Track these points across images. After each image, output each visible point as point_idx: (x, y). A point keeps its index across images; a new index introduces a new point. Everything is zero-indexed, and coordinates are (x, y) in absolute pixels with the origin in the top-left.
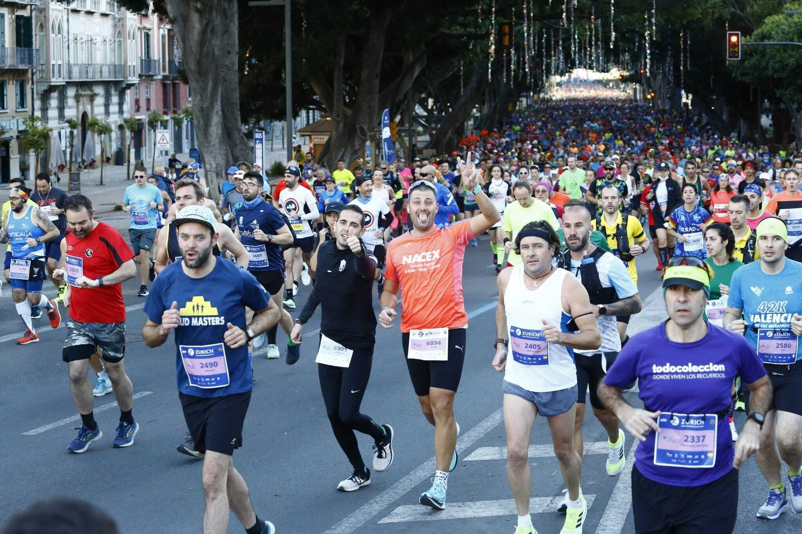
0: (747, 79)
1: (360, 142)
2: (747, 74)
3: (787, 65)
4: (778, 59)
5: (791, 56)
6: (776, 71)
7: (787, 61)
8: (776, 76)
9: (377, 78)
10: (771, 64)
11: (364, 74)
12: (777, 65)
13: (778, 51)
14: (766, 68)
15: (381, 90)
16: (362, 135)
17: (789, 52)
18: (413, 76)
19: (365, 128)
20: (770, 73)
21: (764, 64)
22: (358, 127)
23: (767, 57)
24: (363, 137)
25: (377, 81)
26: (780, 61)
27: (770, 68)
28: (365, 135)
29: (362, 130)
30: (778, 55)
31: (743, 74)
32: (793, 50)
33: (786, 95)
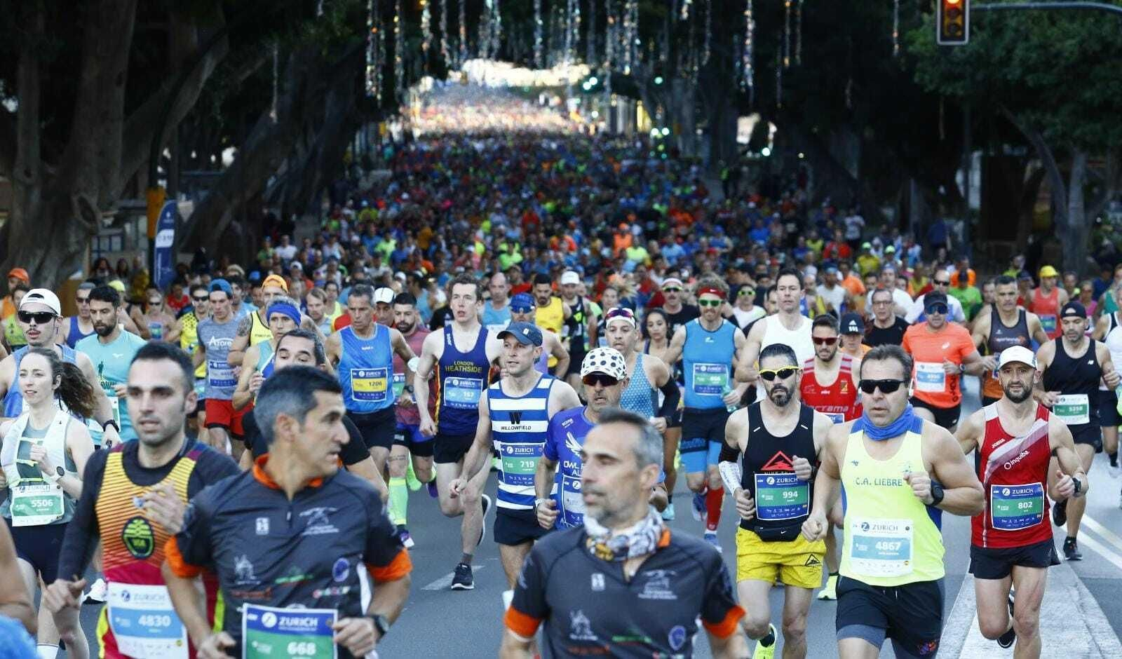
0: (959, 89)
1: (82, 235)
2: (960, 77)
3: (1058, 55)
4: (1035, 40)
5: (1067, 35)
6: (1028, 69)
7: (1058, 45)
8: (1030, 80)
9: (119, 83)
10: (1019, 52)
11: (90, 75)
12: (1034, 55)
13: (1036, 21)
14: (1006, 61)
15: (128, 111)
16: (86, 218)
17: (1064, 24)
18: (198, 80)
19: (93, 201)
20: (1014, 73)
21: (999, 52)
22: (75, 199)
23: (1009, 35)
24: (87, 224)
25: (120, 93)
26: (1043, 47)
27: (1016, 62)
28: (92, 219)
29: (84, 204)
30: (1036, 29)
31: (950, 78)
32: (1072, 19)
33: (1054, 125)
